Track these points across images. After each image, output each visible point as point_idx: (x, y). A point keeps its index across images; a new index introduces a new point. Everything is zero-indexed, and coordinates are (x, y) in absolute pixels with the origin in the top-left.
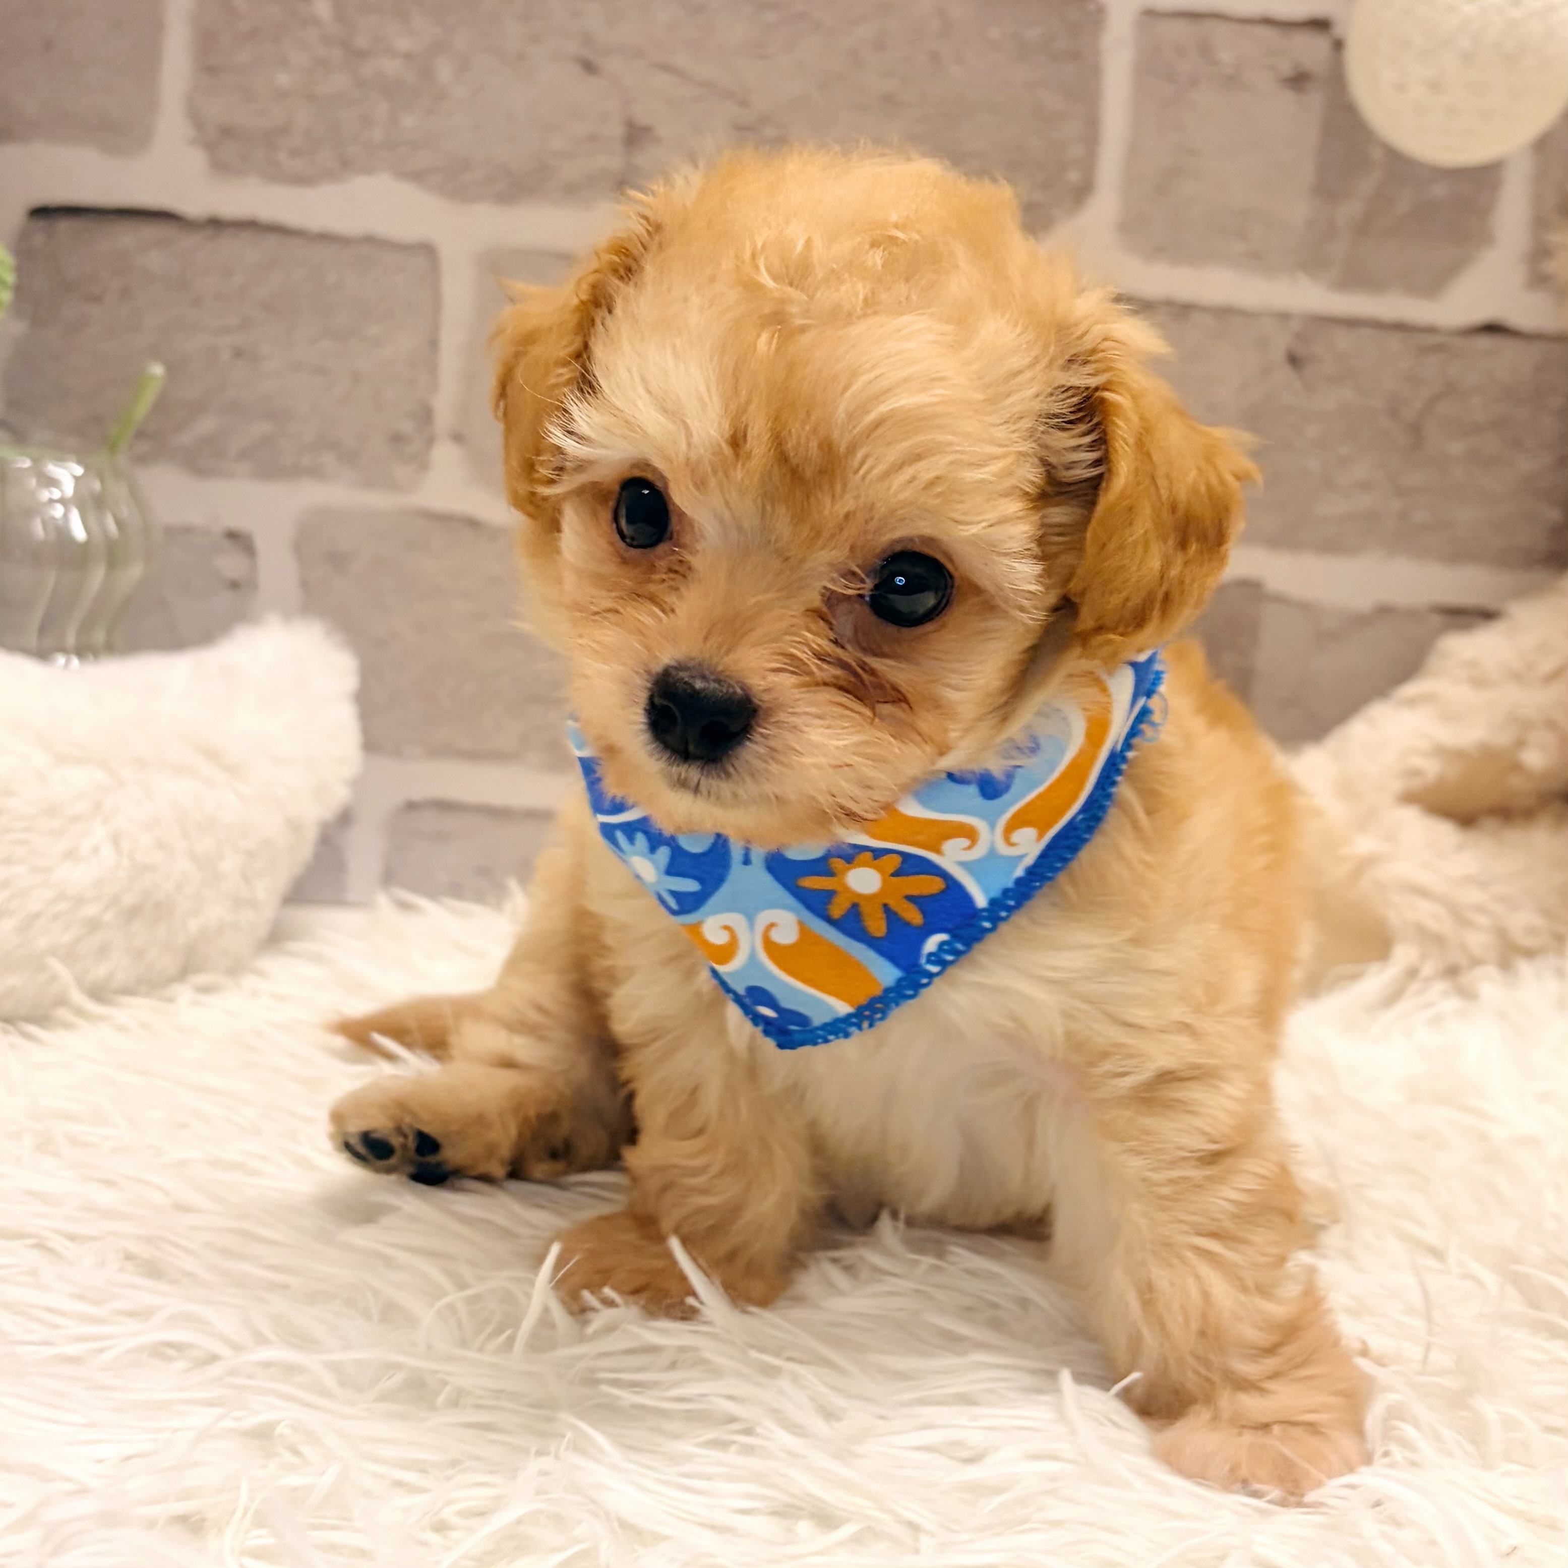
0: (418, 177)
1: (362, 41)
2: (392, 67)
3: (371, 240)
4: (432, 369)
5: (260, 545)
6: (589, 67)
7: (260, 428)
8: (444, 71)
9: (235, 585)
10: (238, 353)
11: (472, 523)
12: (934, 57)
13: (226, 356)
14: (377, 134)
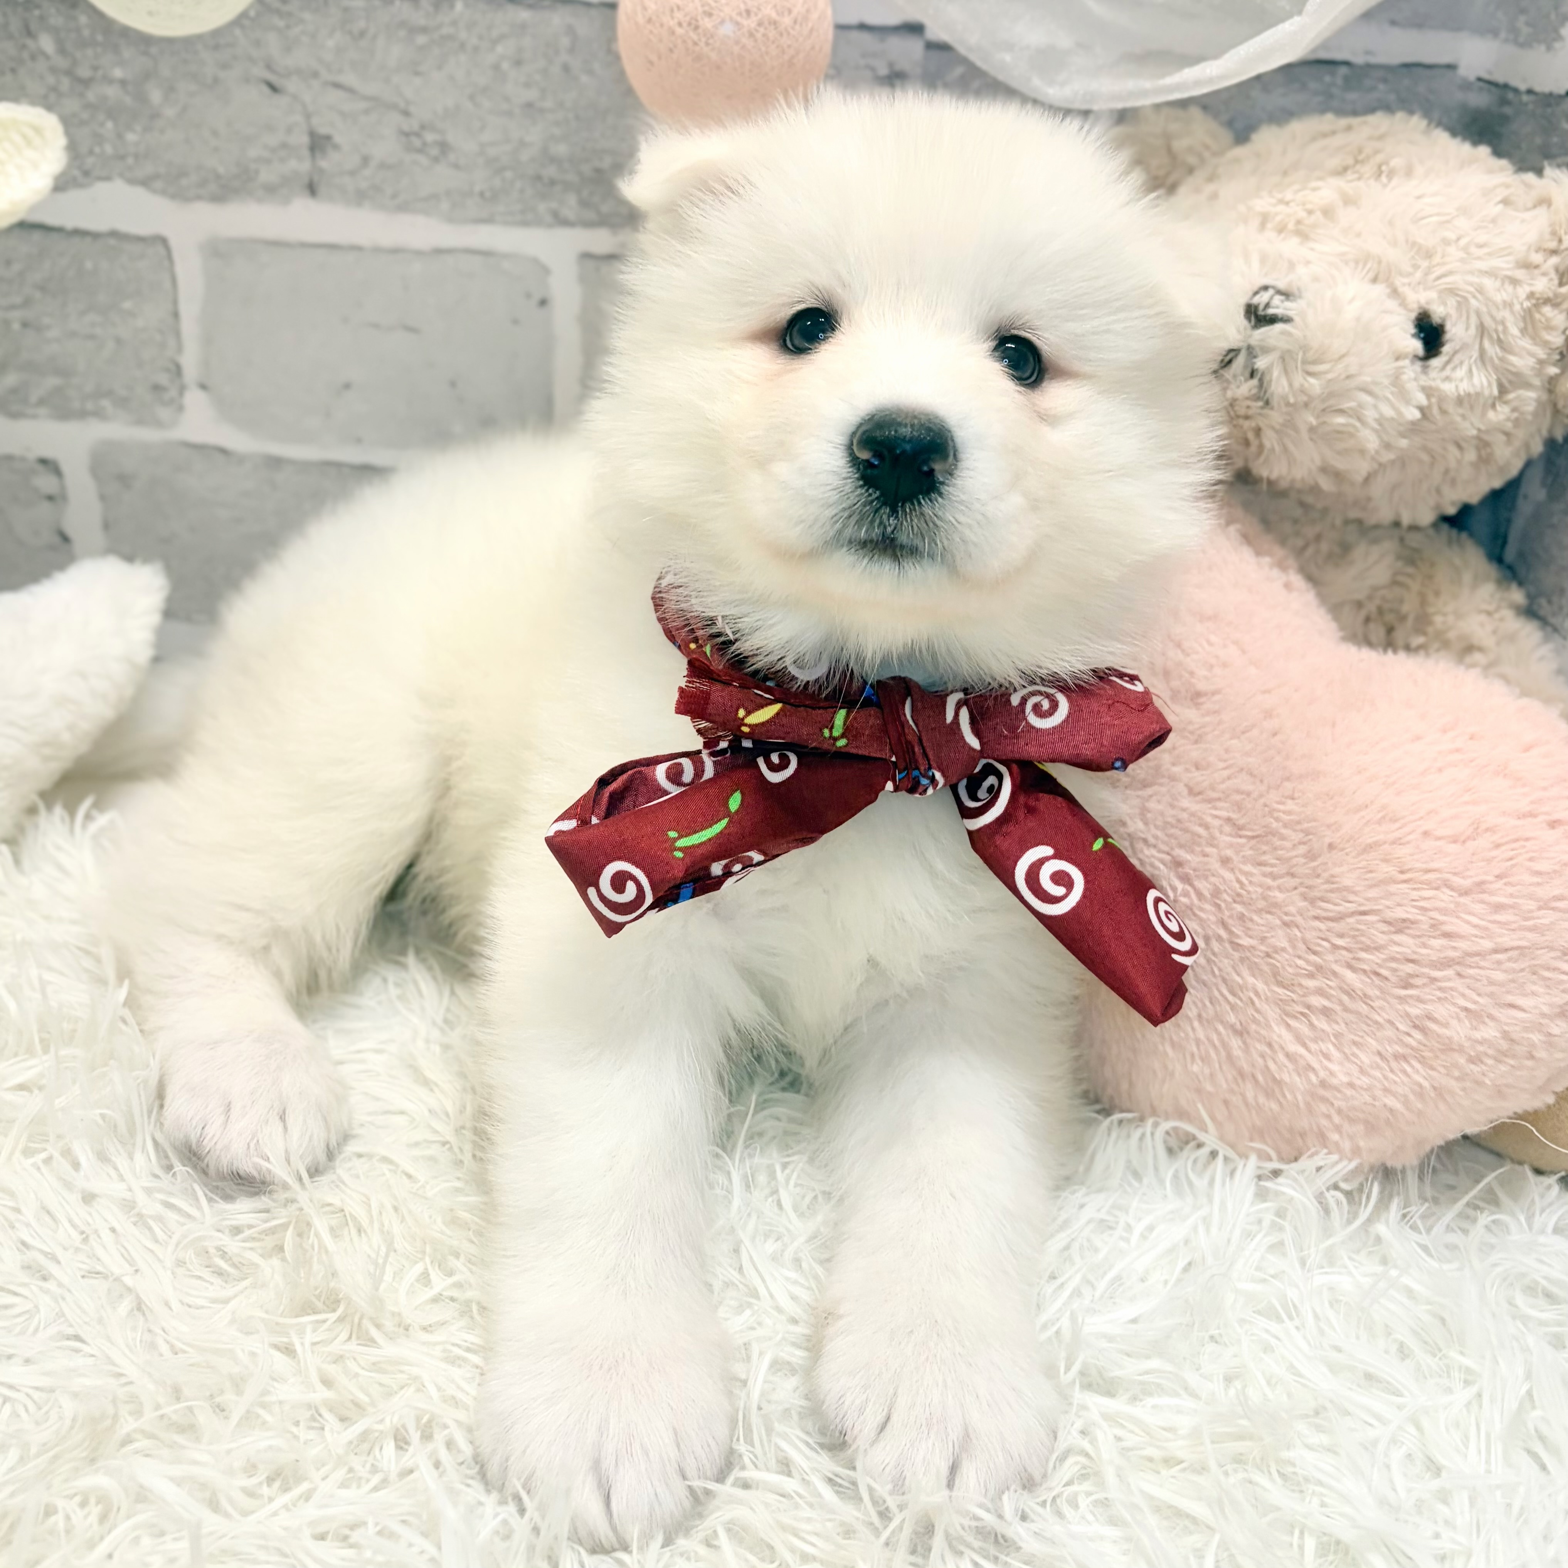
0: (145, 183)
1: (84, 72)
2: (112, 92)
3: (114, 234)
4: (178, 334)
5: (65, 468)
6: (273, 88)
7: (53, 381)
8: (156, 96)
9: (50, 498)
10: (25, 325)
11: (223, 451)
12: (566, 68)
13: (16, 326)
14: (109, 149)
